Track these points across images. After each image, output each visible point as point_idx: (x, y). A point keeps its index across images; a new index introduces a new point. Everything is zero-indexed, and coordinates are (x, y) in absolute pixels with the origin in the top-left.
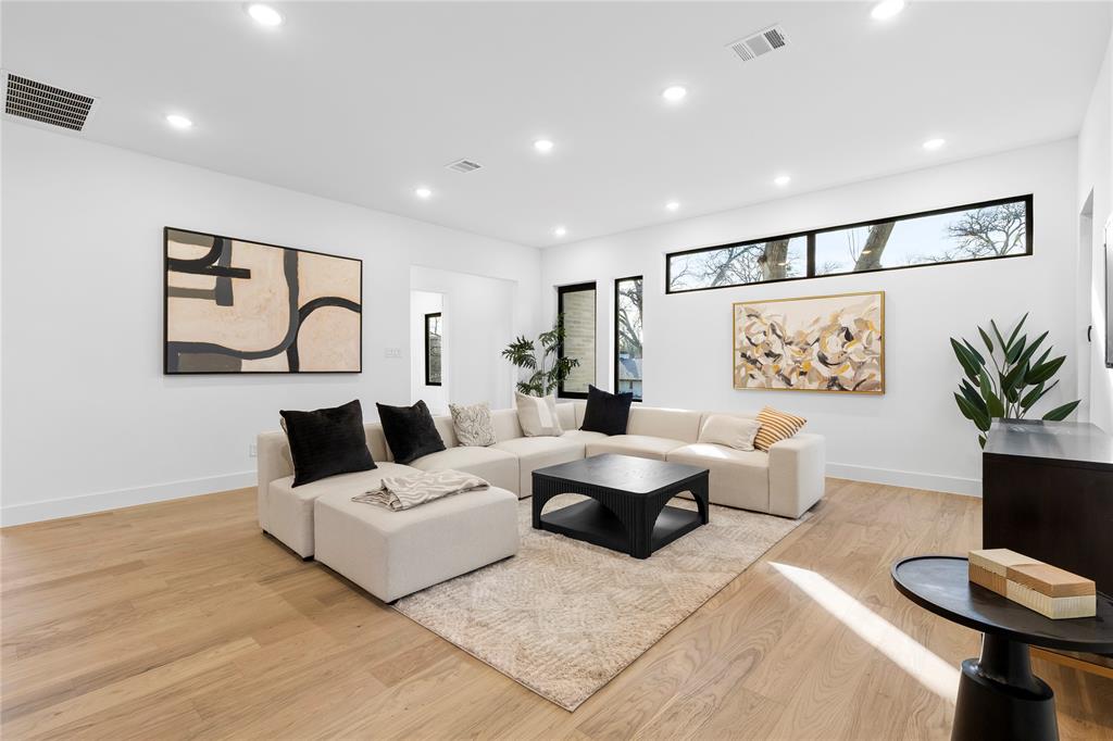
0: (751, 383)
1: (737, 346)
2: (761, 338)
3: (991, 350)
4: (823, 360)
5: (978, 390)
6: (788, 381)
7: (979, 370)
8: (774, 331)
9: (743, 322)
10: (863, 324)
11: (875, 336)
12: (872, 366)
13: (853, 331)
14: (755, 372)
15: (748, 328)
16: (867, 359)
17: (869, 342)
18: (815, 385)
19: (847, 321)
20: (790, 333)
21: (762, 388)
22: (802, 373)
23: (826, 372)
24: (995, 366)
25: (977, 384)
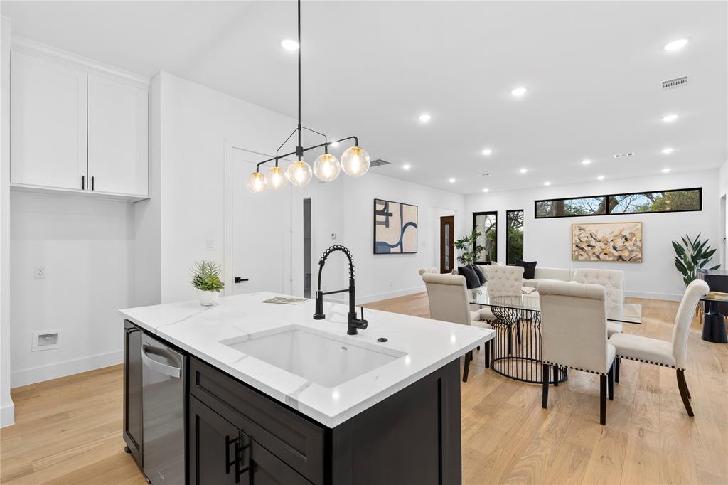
0: (580, 258)
1: (574, 242)
2: (586, 239)
3: (687, 246)
4: (615, 248)
5: (682, 261)
6: (599, 257)
7: (683, 253)
8: (592, 236)
9: (577, 232)
10: (632, 234)
11: (638, 240)
12: (637, 251)
13: (628, 237)
14: (583, 253)
15: (579, 234)
16: (635, 248)
17: (636, 242)
18: (611, 259)
19: (626, 233)
20: (599, 237)
21: (585, 260)
22: (605, 254)
23: (616, 254)
24: (689, 252)
25: (682, 259)
